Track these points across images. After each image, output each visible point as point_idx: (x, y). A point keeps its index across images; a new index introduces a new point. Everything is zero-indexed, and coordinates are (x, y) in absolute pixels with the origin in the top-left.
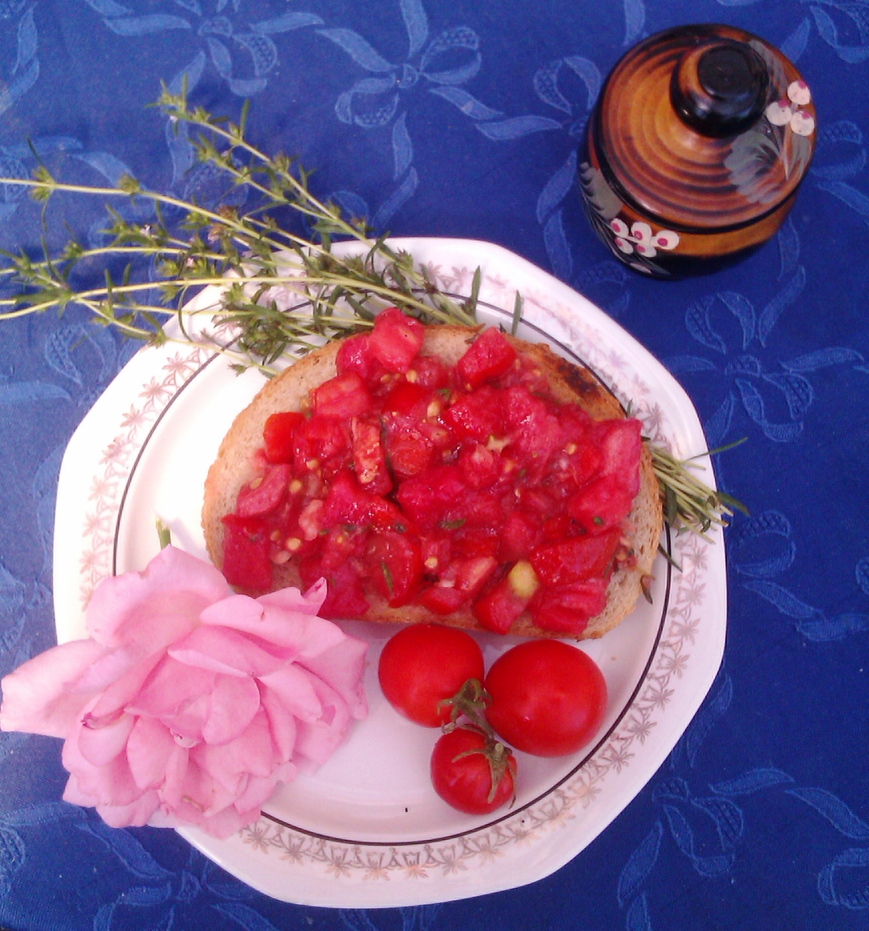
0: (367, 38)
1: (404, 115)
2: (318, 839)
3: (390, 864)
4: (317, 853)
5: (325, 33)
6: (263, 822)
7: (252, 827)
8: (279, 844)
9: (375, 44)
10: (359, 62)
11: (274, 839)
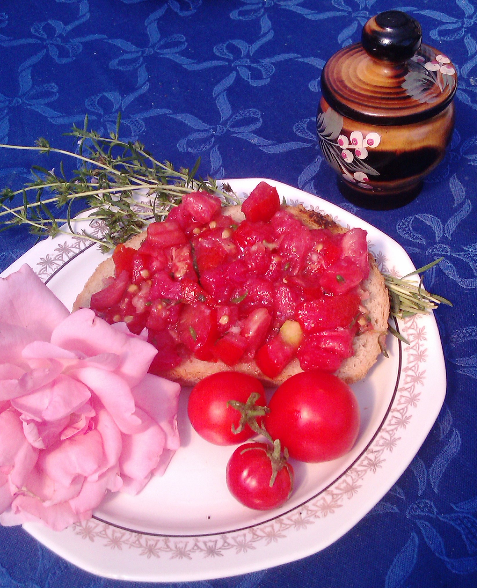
0: (196, 116)
1: (217, 146)
2: (136, 534)
3: (193, 549)
4: (135, 543)
5: (173, 116)
6: (93, 522)
7: (84, 523)
8: (105, 536)
9: (200, 118)
10: (192, 126)
11: (100, 532)
